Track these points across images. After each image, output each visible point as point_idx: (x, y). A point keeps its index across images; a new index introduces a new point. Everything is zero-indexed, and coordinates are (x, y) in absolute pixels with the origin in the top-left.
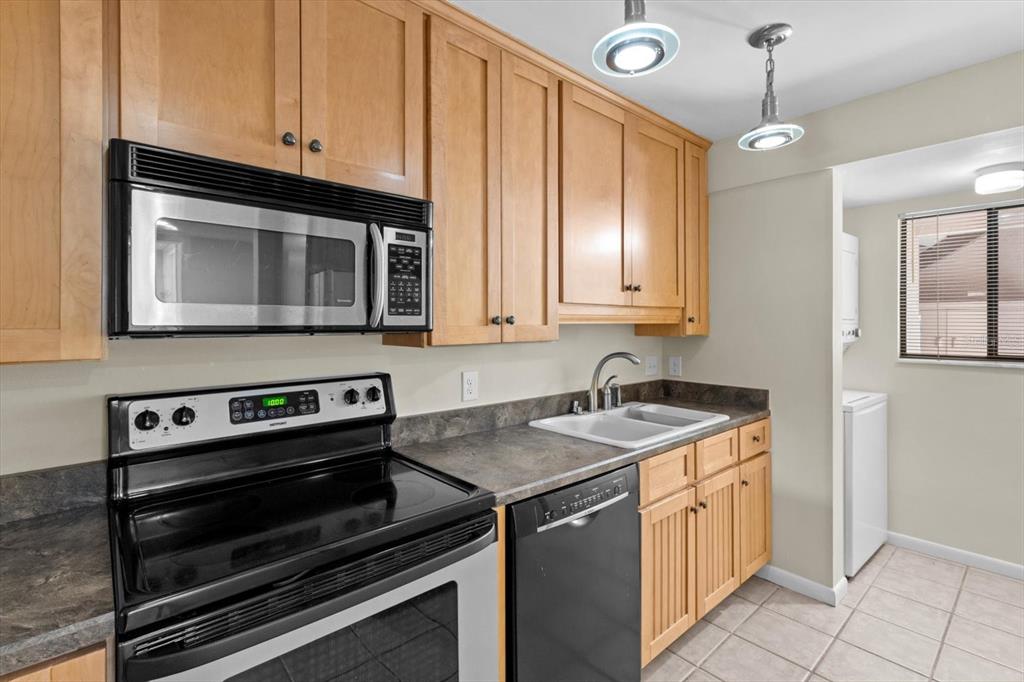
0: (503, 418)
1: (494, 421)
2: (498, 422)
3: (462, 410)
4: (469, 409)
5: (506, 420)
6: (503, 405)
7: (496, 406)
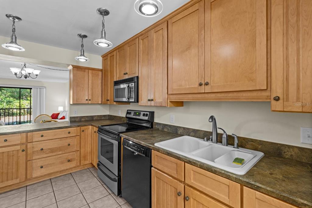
0: (180, 131)
1: (177, 131)
2: (178, 132)
3: (168, 125)
4: (170, 125)
5: (181, 132)
6: (180, 127)
7: (178, 127)
